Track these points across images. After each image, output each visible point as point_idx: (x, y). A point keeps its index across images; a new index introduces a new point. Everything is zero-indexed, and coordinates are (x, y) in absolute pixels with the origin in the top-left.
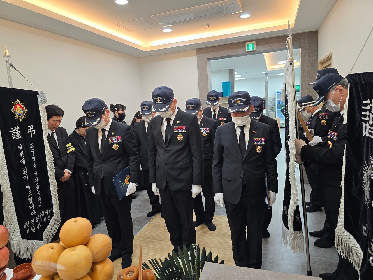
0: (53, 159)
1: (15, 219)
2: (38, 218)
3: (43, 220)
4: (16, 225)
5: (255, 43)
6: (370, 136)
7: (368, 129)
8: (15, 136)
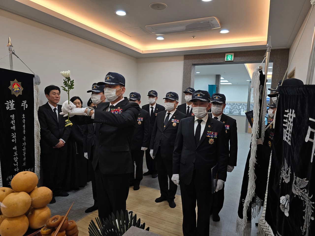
0: (40, 129)
5: (233, 55)
6: (286, 141)
7: (286, 135)
8: (9, 107)
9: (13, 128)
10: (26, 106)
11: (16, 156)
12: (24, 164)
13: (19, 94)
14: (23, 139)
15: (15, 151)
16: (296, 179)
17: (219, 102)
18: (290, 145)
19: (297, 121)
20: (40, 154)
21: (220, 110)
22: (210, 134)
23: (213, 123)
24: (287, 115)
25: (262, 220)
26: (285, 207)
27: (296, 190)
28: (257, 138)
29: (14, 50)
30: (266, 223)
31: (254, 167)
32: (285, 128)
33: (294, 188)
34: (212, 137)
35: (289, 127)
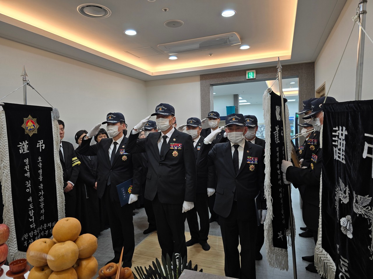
1: (13, 230)
2: (37, 230)
3: (45, 232)
6: (339, 159)
7: (337, 153)
8: (22, 150)
9: (28, 175)
11: (32, 209)
12: (43, 218)
14: (40, 186)
15: (30, 202)
16: (357, 197)
17: (251, 126)
18: (345, 163)
19: (349, 138)
22: (250, 160)
23: (251, 148)
24: (336, 132)
25: (319, 248)
26: (346, 228)
27: (358, 208)
30: (324, 251)
32: (336, 146)
33: (356, 207)
34: (252, 163)
35: (340, 145)
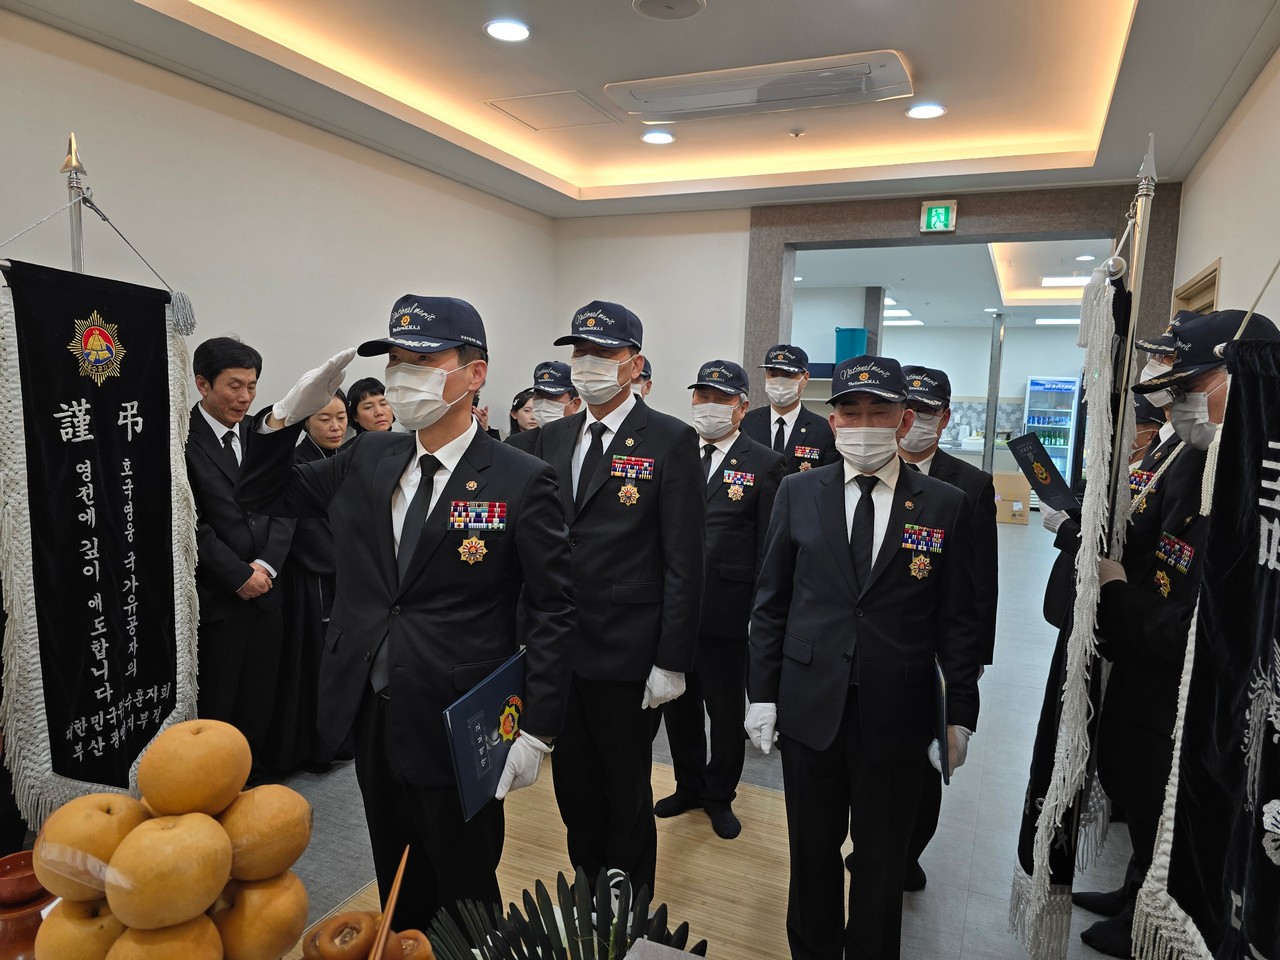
0: (197, 518)
1: (38, 703)
2: (117, 710)
3: (138, 718)
4: (39, 725)
5: (955, 207)
7: (1275, 542)
8: (70, 430)
9: (89, 517)
10: (135, 424)
11: (102, 635)
12: (133, 668)
13: (107, 373)
14: (126, 562)
15: (95, 613)
17: (926, 401)
20: (196, 624)
21: (930, 437)
22: (914, 537)
23: (921, 492)
25: (1154, 894)
28: (1101, 553)
29: (88, 189)
30: (1174, 906)
31: (1084, 669)
34: (922, 547)
